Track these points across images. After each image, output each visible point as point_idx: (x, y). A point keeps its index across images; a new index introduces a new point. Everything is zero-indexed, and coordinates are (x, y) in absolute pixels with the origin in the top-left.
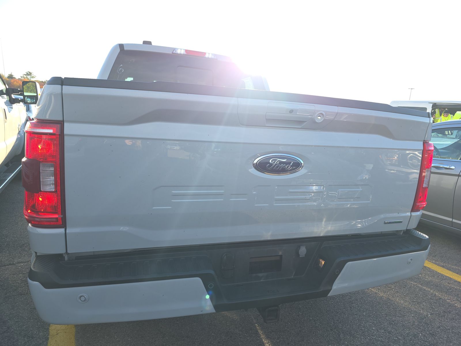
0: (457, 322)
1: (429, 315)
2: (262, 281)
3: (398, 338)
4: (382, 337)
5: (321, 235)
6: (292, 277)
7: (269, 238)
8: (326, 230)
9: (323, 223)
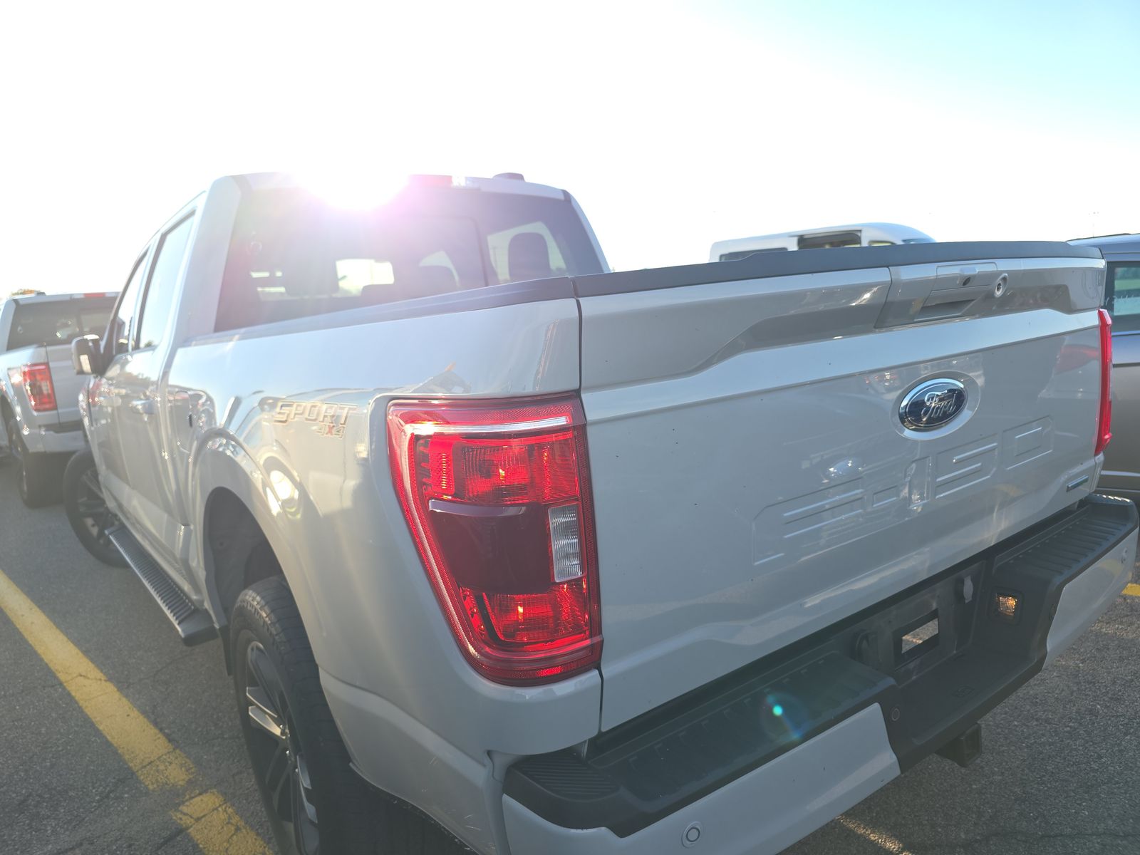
0: (1133, 663)
1: (1080, 665)
2: (914, 678)
3: (1071, 727)
4: (1043, 735)
5: (992, 544)
6: (955, 652)
7: (925, 577)
8: (999, 530)
9: (995, 514)
